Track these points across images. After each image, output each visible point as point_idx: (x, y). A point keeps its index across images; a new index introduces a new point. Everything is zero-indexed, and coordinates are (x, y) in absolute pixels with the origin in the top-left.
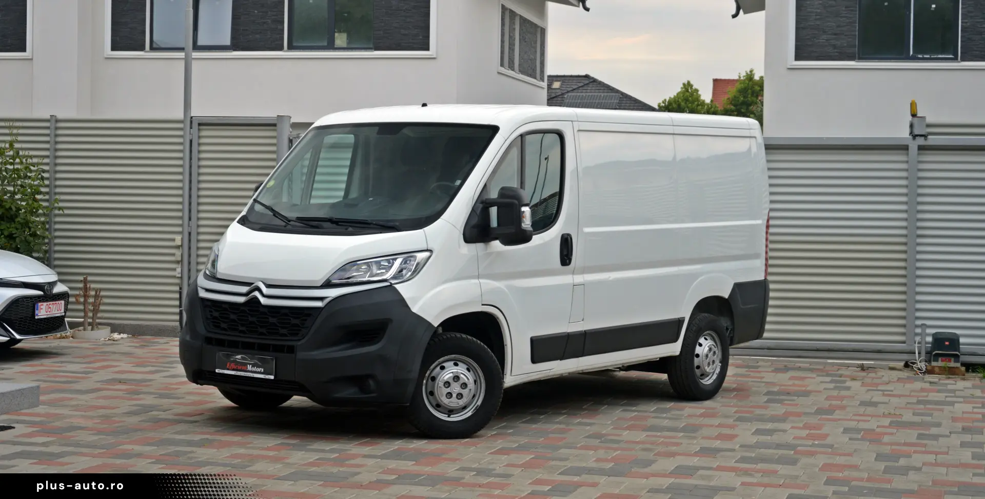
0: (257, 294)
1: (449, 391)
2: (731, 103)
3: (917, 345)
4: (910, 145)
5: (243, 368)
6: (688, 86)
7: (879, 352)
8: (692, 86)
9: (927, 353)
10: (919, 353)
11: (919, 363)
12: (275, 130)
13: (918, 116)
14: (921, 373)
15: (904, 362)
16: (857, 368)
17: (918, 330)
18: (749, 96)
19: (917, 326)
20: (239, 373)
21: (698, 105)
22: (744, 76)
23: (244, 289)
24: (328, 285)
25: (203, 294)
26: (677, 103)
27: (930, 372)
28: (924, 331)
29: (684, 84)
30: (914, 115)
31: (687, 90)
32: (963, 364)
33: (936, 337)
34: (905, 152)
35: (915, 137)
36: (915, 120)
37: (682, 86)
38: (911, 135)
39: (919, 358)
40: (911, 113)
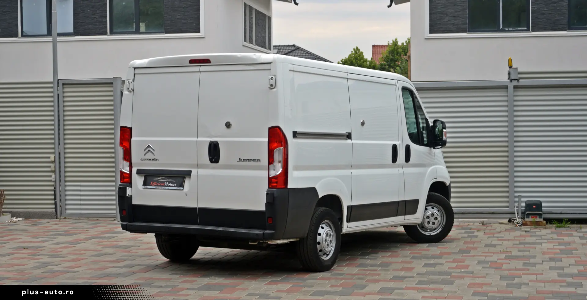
2: (384, 60)
3: (516, 208)
4: (509, 86)
6: (357, 50)
7: (493, 213)
8: (359, 50)
9: (522, 213)
10: (517, 213)
11: (517, 219)
12: (112, 87)
13: (514, 67)
14: (519, 225)
15: (508, 219)
16: (480, 223)
17: (517, 199)
18: (396, 55)
19: (516, 197)
21: (363, 62)
22: (391, 43)
26: (350, 61)
27: (524, 224)
28: (520, 199)
29: (354, 49)
30: (510, 67)
31: (356, 53)
32: (544, 219)
33: (527, 203)
34: (506, 90)
35: (512, 80)
36: (511, 70)
37: (353, 50)
38: (509, 79)
39: (518, 216)
40: (509, 65)
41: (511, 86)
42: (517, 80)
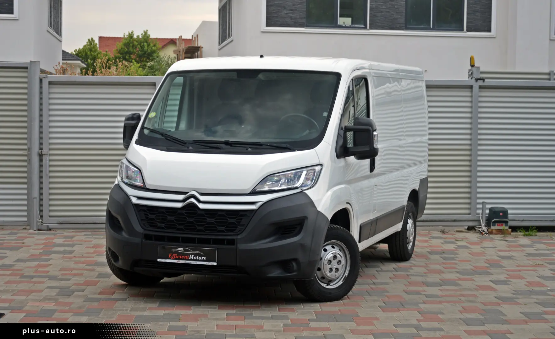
0: (192, 200)
1: (331, 267)
3: (480, 215)
4: (474, 86)
5: (185, 257)
9: (486, 221)
10: (483, 221)
11: (483, 228)
13: (475, 66)
14: (486, 234)
15: (467, 227)
16: (439, 232)
17: (481, 206)
18: (131, 48)
19: (479, 203)
20: (181, 262)
22: (127, 35)
23: (181, 197)
24: (254, 193)
25: (134, 200)
26: (85, 52)
27: (491, 233)
28: (483, 206)
30: (472, 66)
31: (91, 44)
32: (510, 227)
33: (493, 210)
34: (470, 90)
35: (477, 80)
36: (474, 69)
37: (88, 41)
38: (473, 79)
39: (483, 224)
40: (471, 64)
41: (476, 86)
42: (483, 79)
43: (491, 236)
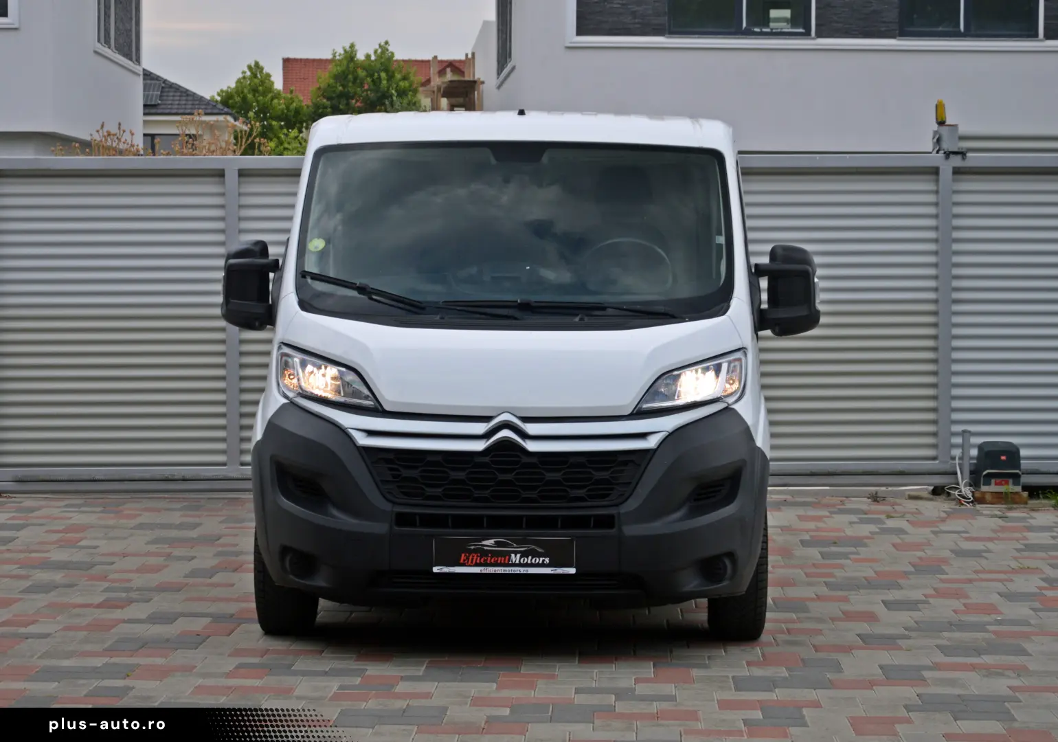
3: (957, 461)
4: (941, 168)
6: (256, 69)
8: (262, 69)
9: (972, 473)
10: (962, 474)
11: (962, 489)
13: (948, 122)
14: (968, 503)
15: (931, 488)
17: (958, 440)
18: (350, 84)
19: (954, 434)
21: (272, 99)
22: (340, 55)
26: (241, 96)
27: (980, 501)
28: (965, 441)
29: (250, 67)
30: (941, 123)
31: (255, 76)
32: (1025, 488)
33: (986, 449)
34: (933, 177)
35: (948, 154)
36: (944, 130)
37: (246, 69)
38: (940, 152)
39: (962, 482)
40: (937, 119)
41: (946, 168)
42: (962, 154)
43: (978, 507)
